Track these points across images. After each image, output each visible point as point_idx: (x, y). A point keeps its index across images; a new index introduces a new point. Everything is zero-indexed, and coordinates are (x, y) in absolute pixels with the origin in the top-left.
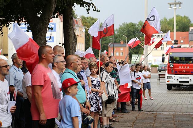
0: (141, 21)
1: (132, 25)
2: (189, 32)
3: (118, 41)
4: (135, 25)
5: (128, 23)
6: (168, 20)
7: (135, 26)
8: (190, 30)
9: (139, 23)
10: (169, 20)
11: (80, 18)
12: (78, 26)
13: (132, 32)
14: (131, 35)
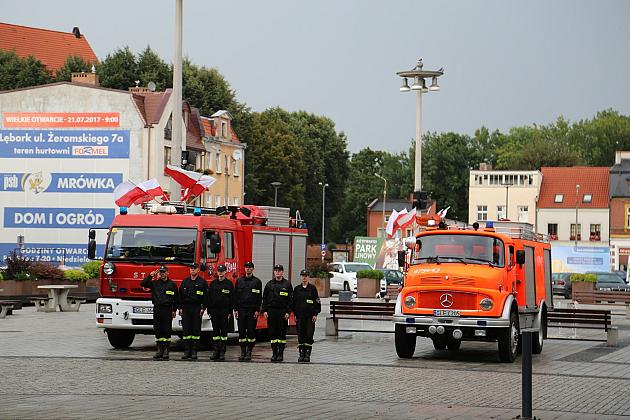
0: (483, 128)
1: (453, 141)
2: (611, 169)
3: (406, 192)
4: (463, 141)
5: (439, 134)
6: (570, 125)
7: (465, 144)
8: (618, 161)
9: (477, 134)
10: (575, 126)
11: (227, 116)
12: (217, 142)
13: (452, 164)
14: (450, 174)
